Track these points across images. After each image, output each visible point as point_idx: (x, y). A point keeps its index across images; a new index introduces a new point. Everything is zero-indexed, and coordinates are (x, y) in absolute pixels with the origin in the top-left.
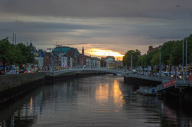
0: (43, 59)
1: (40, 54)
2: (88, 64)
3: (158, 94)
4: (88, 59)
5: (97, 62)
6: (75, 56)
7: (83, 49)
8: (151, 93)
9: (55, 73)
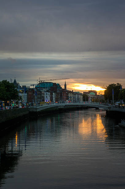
0: (26, 95)
1: (24, 91)
2: (71, 98)
4: (71, 94)
5: (80, 96)
6: (58, 91)
7: (65, 84)
9: (38, 108)
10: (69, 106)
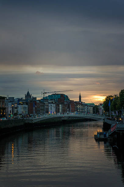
0: (27, 106)
1: (24, 102)
2: (80, 110)
3: (109, 139)
4: (80, 106)
5: (89, 108)
6: (65, 103)
7: (80, 95)
8: (103, 137)
9: (34, 120)
10: (72, 117)
